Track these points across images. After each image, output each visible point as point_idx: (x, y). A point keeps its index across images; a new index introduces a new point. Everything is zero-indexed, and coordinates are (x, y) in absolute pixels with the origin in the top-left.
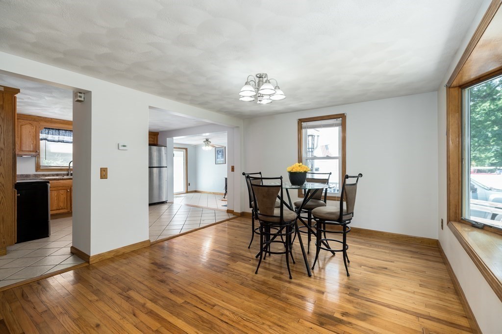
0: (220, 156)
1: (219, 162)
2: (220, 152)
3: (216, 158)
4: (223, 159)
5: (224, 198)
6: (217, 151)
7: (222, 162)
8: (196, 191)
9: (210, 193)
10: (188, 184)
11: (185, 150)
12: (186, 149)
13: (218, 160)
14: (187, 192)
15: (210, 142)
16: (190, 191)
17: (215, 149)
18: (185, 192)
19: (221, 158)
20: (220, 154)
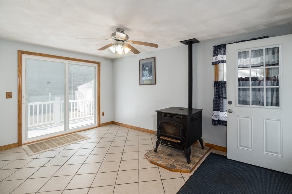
0: (146, 73)
1: (145, 82)
2: (147, 66)
3: (141, 75)
4: (151, 78)
5: (156, 151)
6: (143, 65)
7: (149, 82)
9: (132, 128)
10: (100, 114)
11: (96, 65)
12: (99, 64)
13: (144, 78)
14: (100, 125)
16: (105, 123)
17: (139, 61)
18: (97, 126)
19: (148, 75)
20: (147, 69)
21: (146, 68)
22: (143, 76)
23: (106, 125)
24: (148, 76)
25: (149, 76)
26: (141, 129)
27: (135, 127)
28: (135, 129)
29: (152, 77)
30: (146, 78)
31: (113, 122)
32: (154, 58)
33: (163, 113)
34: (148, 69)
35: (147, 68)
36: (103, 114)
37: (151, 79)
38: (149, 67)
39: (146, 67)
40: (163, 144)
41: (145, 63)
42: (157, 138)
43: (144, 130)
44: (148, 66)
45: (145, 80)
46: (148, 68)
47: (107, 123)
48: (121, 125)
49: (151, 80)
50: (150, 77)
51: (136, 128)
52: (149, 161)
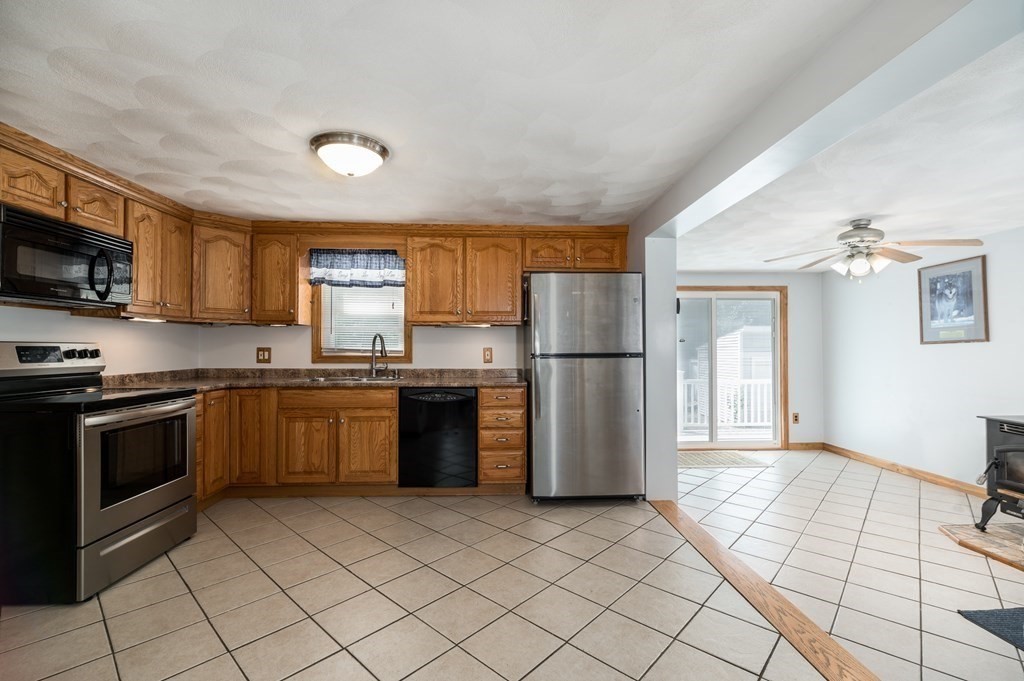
0: (947, 306)
1: (946, 334)
2: (950, 286)
3: (926, 315)
4: (969, 320)
5: (981, 527)
6: (934, 283)
7: (960, 334)
8: (826, 447)
9: (894, 468)
10: (787, 416)
11: (776, 295)
12: (783, 290)
13: (936, 324)
14: (787, 446)
15: (880, 234)
16: (802, 444)
17: (919, 272)
18: (779, 446)
19: (955, 313)
20: (950, 296)
21: (947, 292)
22: (933, 317)
23: (805, 449)
24: (955, 317)
25: (959, 315)
26: (929, 477)
27: (903, 467)
28: (906, 472)
29: (972, 318)
30: (946, 322)
31: (824, 444)
32: (980, 261)
33: (1010, 424)
34: (957, 294)
35: (950, 293)
36: (796, 418)
37: (968, 326)
38: (957, 288)
39: (946, 288)
40: (1008, 511)
41: (943, 278)
42: (989, 494)
43: (940, 480)
44: (954, 286)
45: (944, 329)
46: (954, 291)
47: (807, 444)
48: (852, 456)
49: (968, 328)
50: (964, 319)
51: (910, 470)
52: (955, 541)
